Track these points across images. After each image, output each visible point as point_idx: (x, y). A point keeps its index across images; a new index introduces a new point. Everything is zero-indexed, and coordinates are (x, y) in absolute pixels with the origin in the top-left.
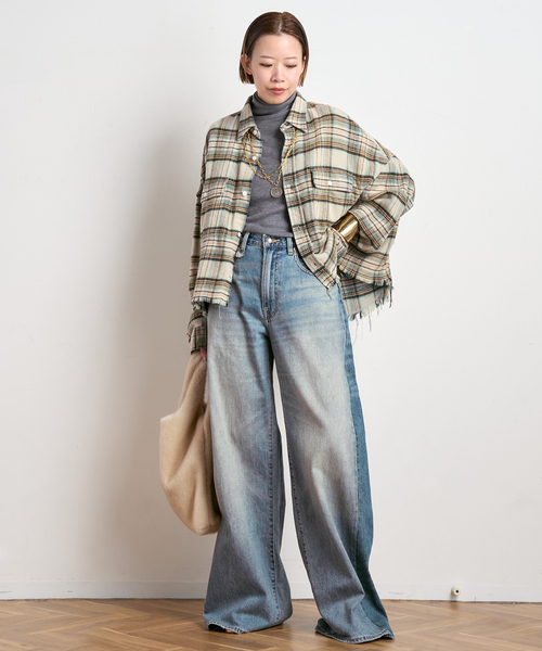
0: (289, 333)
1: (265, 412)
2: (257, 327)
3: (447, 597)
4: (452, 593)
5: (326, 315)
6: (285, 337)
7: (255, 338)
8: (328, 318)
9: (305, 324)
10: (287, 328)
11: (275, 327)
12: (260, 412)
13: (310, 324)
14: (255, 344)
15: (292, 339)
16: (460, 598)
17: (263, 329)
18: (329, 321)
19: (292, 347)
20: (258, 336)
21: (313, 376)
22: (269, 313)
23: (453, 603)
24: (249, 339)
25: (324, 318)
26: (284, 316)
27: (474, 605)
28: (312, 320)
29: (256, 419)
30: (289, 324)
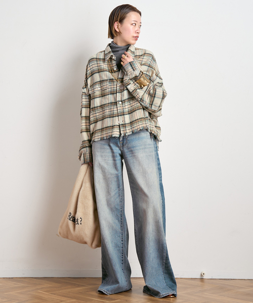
0: (133, 153)
1: (119, 190)
2: (117, 151)
3: (199, 277)
4: (201, 275)
5: (149, 145)
6: (131, 155)
7: (117, 156)
8: (150, 146)
9: (140, 149)
10: (132, 151)
11: (126, 150)
12: (117, 190)
13: (142, 149)
14: (117, 159)
15: (134, 156)
16: (205, 277)
17: (120, 152)
18: (150, 148)
19: (134, 160)
20: (118, 155)
21: (144, 173)
22: (123, 144)
23: (202, 279)
24: (114, 157)
25: (148, 146)
26: (130, 145)
27: (211, 281)
28: (143, 147)
29: (115, 194)
30: (133, 149)
